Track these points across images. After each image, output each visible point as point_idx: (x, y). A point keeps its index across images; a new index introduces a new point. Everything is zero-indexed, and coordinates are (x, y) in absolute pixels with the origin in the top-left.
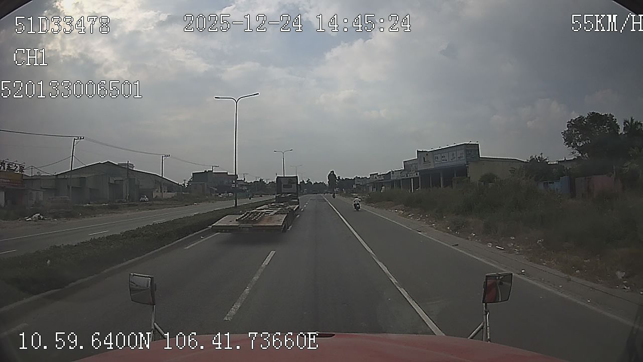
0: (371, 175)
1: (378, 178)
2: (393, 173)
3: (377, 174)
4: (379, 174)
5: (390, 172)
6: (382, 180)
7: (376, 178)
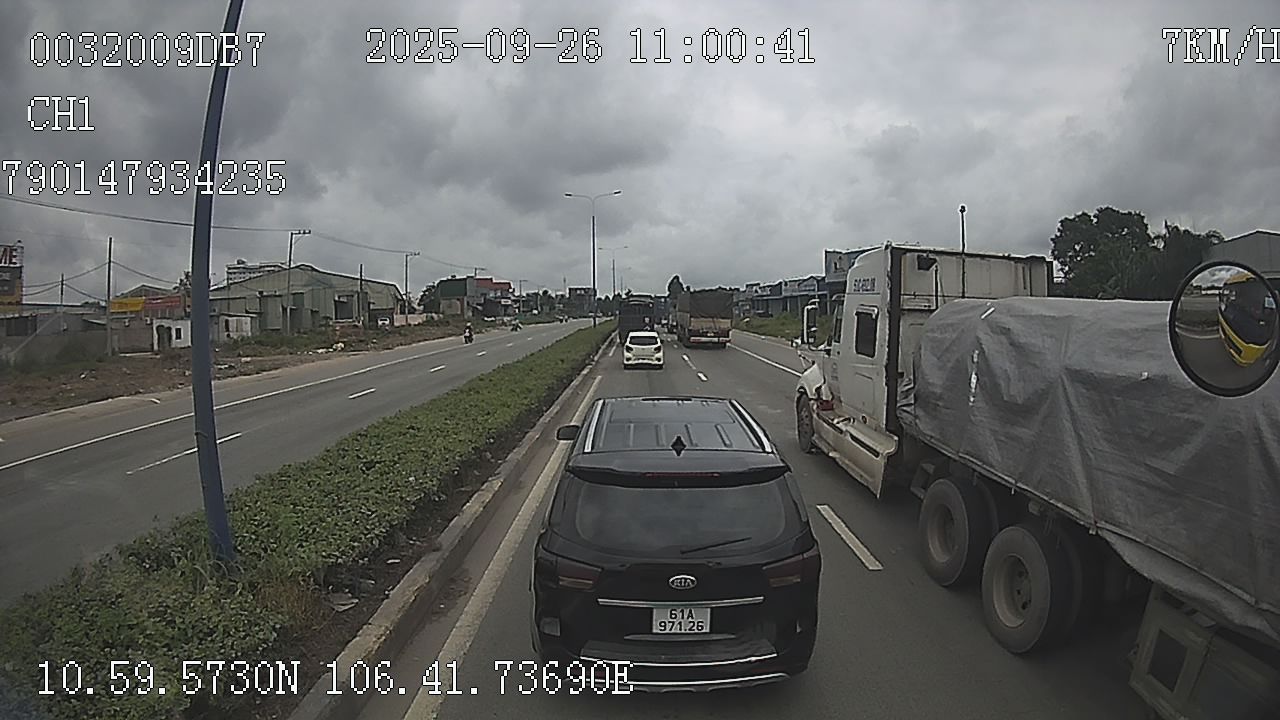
0: (747, 286)
1: (759, 291)
2: (786, 284)
3: (759, 284)
4: (762, 285)
5: (781, 283)
6: (768, 295)
7: (756, 291)
